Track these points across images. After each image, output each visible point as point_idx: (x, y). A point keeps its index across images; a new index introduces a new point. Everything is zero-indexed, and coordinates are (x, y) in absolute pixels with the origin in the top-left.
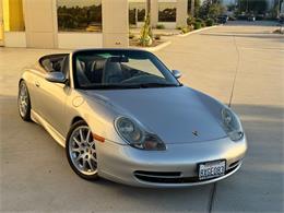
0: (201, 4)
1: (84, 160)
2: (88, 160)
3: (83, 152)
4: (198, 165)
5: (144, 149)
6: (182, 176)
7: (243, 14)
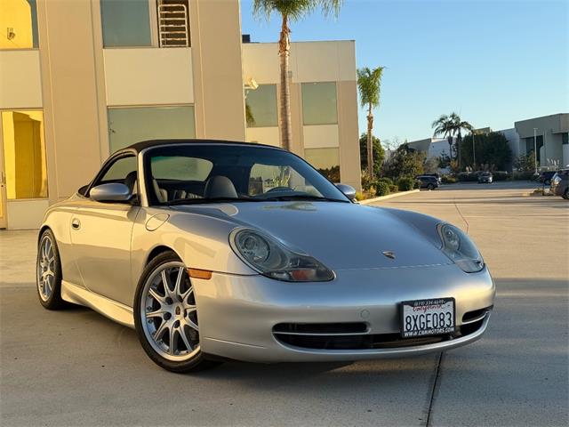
0: (387, 157)
1: (172, 331)
2: (181, 329)
3: (168, 316)
4: (400, 307)
5: (290, 280)
6: (370, 331)
7: (469, 171)
